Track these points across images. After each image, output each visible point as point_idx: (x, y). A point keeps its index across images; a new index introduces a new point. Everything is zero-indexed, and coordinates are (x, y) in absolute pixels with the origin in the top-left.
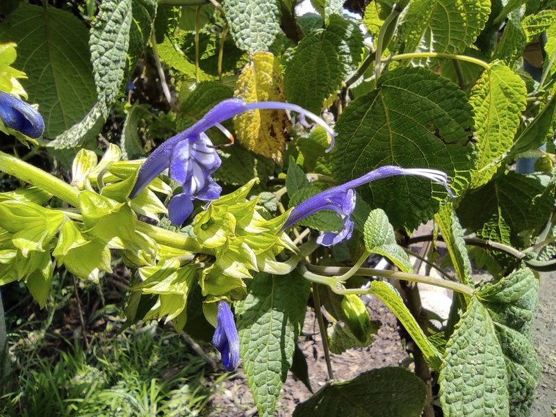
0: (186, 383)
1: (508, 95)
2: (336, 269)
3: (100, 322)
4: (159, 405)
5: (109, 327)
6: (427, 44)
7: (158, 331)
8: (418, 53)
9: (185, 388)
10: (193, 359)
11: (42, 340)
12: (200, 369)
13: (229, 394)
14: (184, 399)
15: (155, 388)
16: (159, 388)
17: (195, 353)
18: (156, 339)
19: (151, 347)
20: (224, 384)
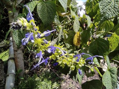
0: (56, 82)
1: (117, 38)
2: (90, 65)
3: (39, 69)
4: (51, 85)
5: (40, 70)
6: (104, 30)
7: (50, 71)
8: (102, 31)
9: (56, 83)
10: (57, 77)
11: (28, 72)
12: (58, 80)
13: (64, 85)
14: (56, 85)
15: (50, 82)
16: (51, 82)
17: (57, 76)
18: (50, 73)
19: (49, 74)
20: (63, 83)
